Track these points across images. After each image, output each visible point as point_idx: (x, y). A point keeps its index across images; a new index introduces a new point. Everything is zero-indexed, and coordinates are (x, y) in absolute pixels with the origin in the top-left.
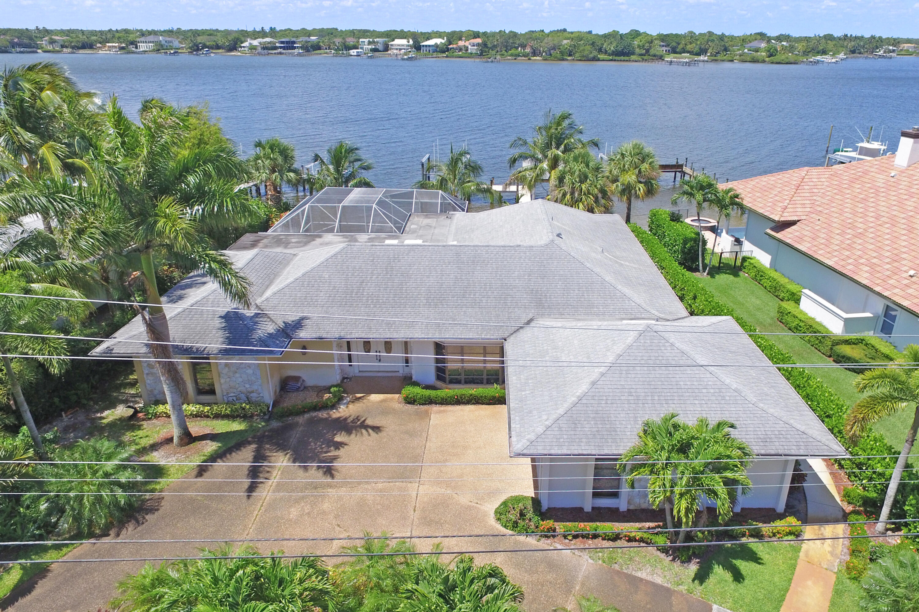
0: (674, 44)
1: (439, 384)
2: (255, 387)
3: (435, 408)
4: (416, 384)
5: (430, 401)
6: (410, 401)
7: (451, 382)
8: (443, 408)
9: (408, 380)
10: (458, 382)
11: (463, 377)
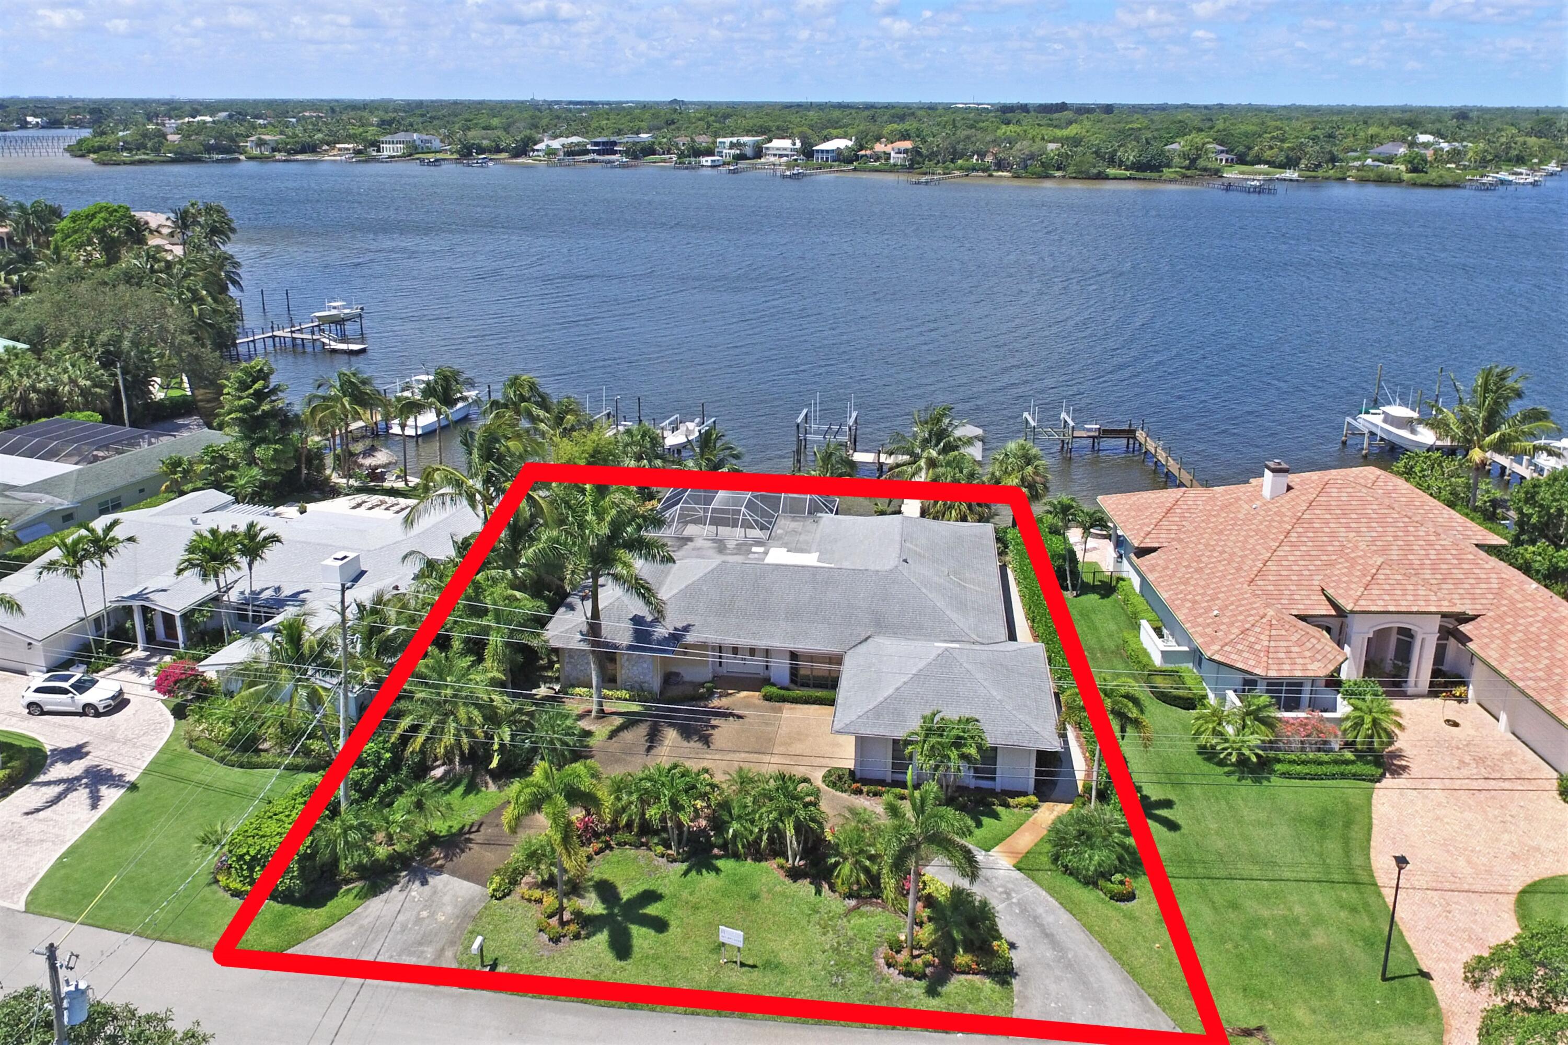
0: (1241, 149)
1: (792, 686)
2: (647, 679)
3: (788, 705)
4: (774, 685)
5: (783, 700)
6: (767, 698)
7: (803, 685)
8: (794, 706)
9: (767, 681)
10: (808, 686)
11: (811, 682)
